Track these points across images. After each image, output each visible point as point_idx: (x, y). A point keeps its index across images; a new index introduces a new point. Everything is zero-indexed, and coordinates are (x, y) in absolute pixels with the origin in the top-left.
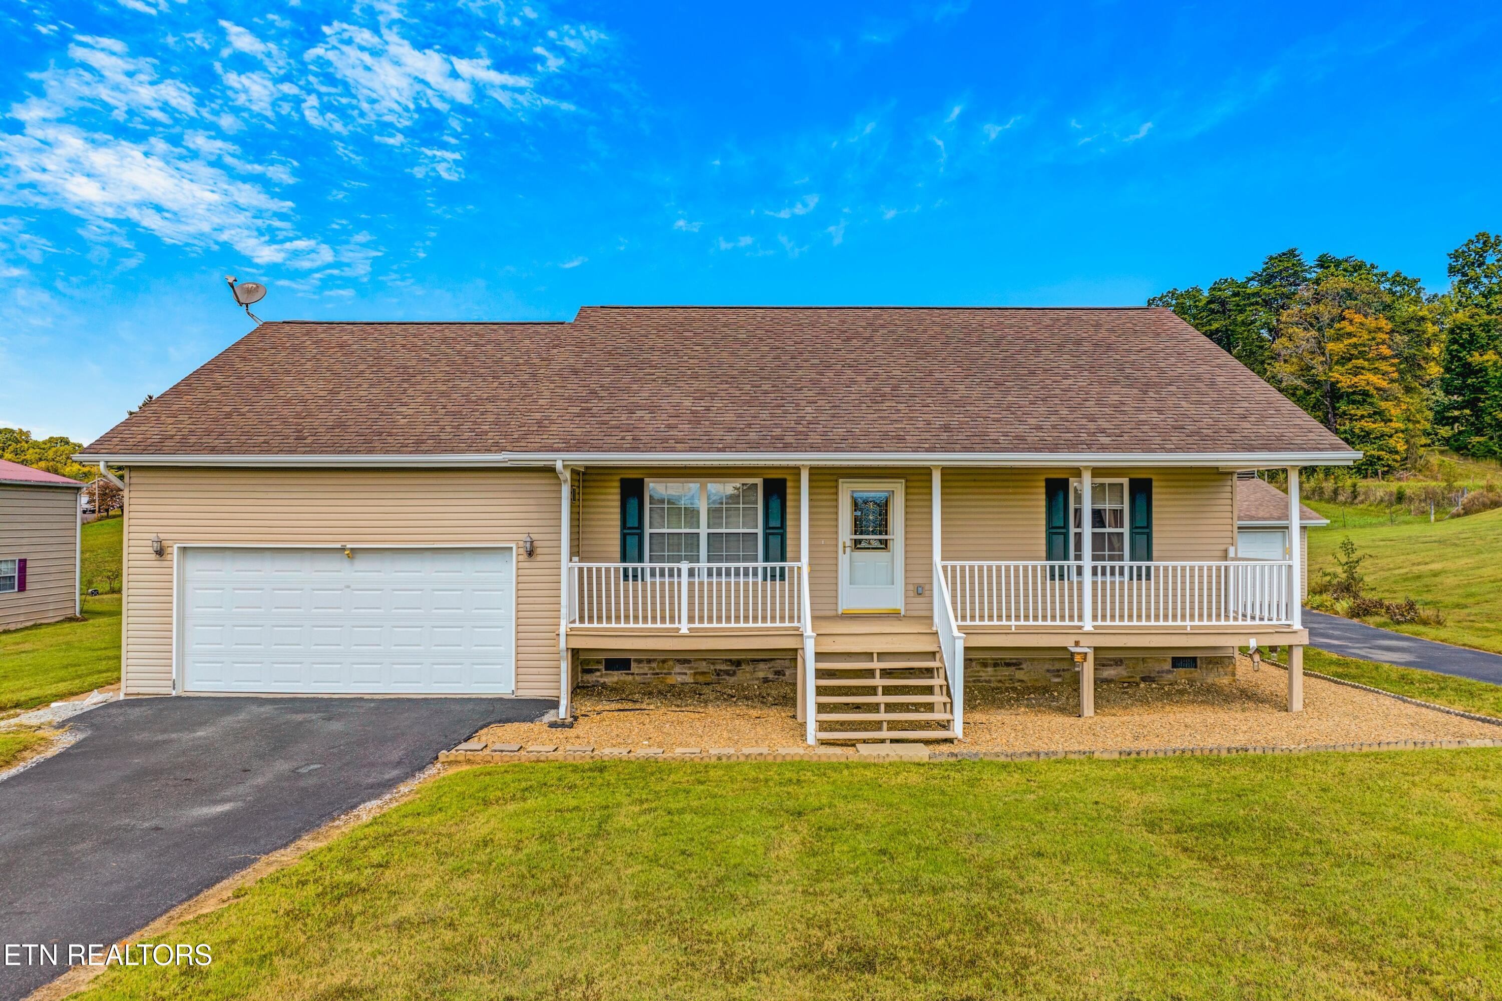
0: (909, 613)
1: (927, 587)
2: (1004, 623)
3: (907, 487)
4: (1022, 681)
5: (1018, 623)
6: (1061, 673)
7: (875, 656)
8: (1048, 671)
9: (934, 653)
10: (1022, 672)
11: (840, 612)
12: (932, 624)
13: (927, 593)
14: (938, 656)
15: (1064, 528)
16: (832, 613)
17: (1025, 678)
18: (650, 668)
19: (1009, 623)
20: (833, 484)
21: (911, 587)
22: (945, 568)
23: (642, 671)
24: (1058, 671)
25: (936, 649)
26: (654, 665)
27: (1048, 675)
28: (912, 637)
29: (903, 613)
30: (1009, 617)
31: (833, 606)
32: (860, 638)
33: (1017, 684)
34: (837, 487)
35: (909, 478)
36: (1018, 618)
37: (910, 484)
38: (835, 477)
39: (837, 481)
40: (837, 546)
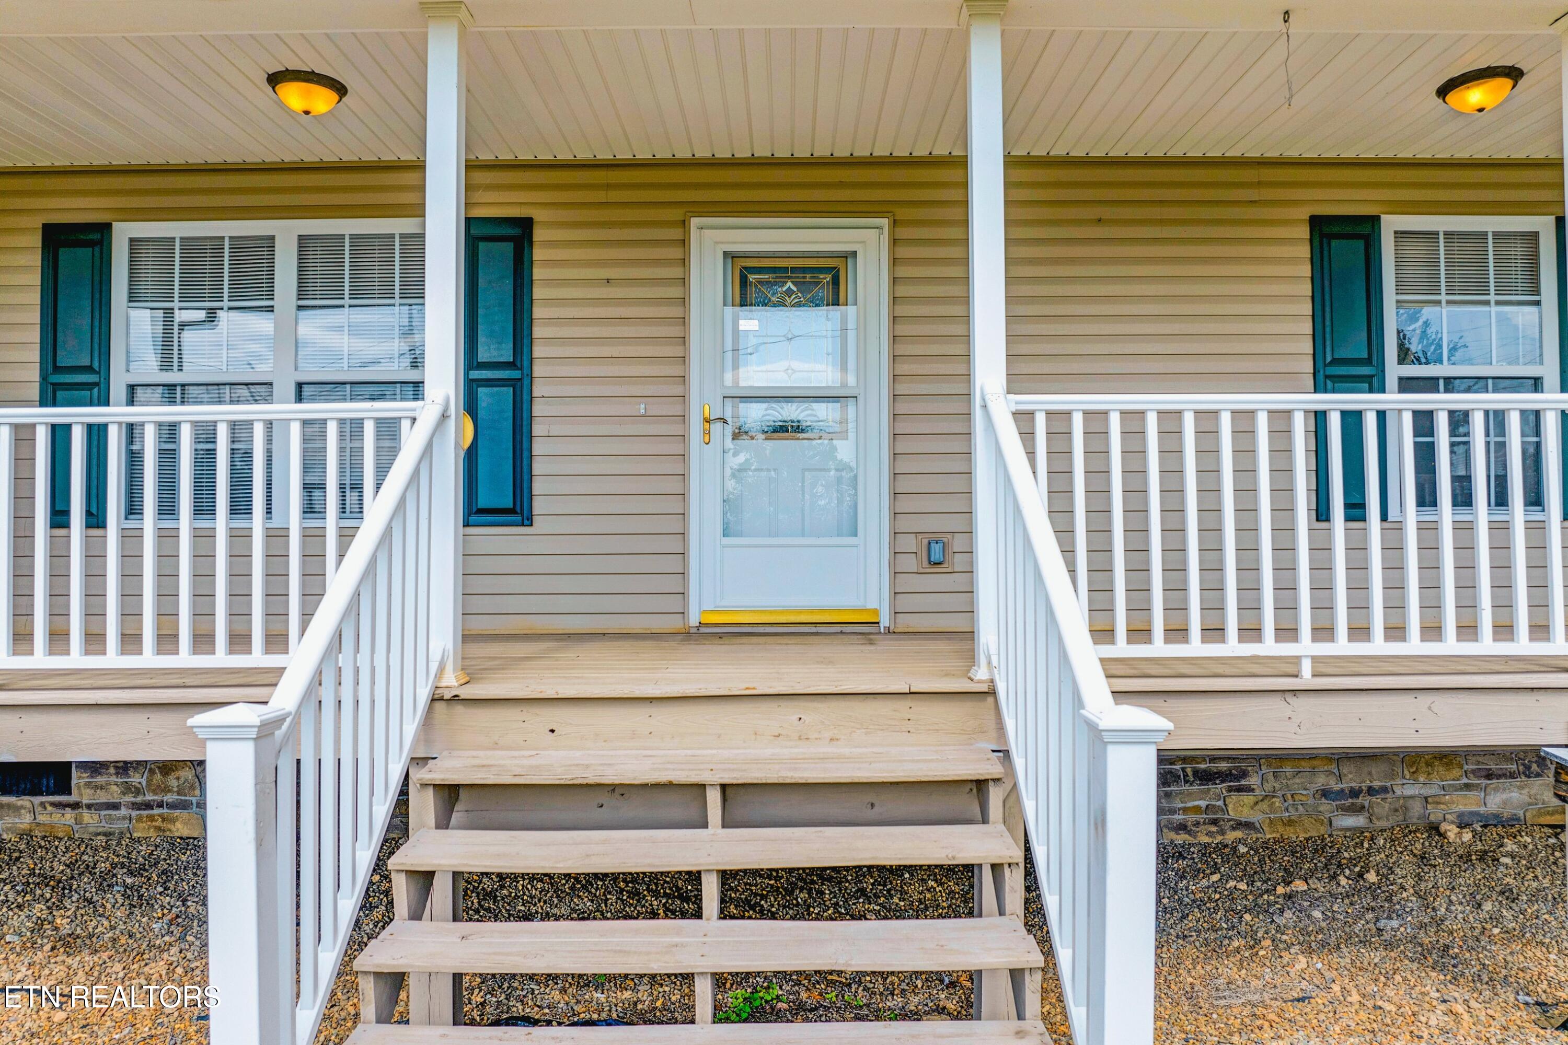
0: (905, 622)
1: (958, 543)
2: (1269, 646)
3: (895, 242)
4: (1247, 825)
5: (1325, 649)
6: (1363, 800)
7: (714, 798)
8: (1325, 793)
9: (980, 786)
10: (1248, 799)
11: (694, 621)
12: (971, 658)
13: (959, 561)
14: (995, 796)
15: (1368, 361)
16: (673, 623)
17: (1255, 817)
18: (128, 788)
19: (1287, 649)
20: (676, 234)
21: (909, 543)
22: (1024, 419)
23: (102, 797)
24: (1355, 793)
25: (990, 768)
26: (136, 779)
27: (1326, 806)
28: (884, 708)
29: (885, 621)
30: (1287, 632)
31: (673, 603)
32: (663, 716)
33: (1232, 836)
34: (684, 243)
35: (903, 213)
36: (1323, 632)
37: (904, 233)
38: (676, 214)
39: (684, 224)
40: (683, 418)
